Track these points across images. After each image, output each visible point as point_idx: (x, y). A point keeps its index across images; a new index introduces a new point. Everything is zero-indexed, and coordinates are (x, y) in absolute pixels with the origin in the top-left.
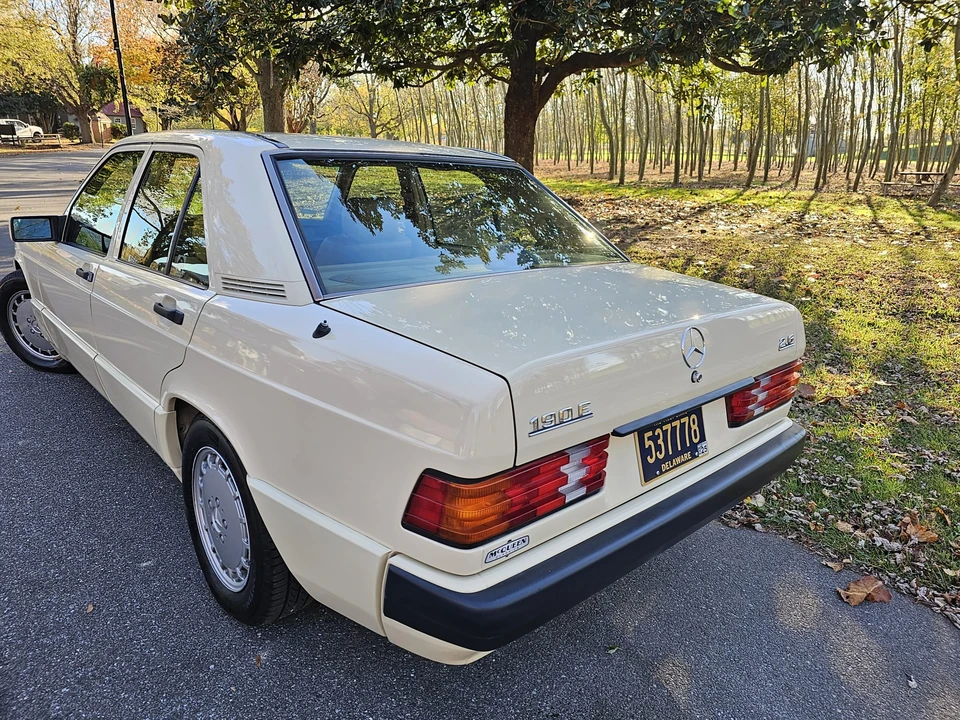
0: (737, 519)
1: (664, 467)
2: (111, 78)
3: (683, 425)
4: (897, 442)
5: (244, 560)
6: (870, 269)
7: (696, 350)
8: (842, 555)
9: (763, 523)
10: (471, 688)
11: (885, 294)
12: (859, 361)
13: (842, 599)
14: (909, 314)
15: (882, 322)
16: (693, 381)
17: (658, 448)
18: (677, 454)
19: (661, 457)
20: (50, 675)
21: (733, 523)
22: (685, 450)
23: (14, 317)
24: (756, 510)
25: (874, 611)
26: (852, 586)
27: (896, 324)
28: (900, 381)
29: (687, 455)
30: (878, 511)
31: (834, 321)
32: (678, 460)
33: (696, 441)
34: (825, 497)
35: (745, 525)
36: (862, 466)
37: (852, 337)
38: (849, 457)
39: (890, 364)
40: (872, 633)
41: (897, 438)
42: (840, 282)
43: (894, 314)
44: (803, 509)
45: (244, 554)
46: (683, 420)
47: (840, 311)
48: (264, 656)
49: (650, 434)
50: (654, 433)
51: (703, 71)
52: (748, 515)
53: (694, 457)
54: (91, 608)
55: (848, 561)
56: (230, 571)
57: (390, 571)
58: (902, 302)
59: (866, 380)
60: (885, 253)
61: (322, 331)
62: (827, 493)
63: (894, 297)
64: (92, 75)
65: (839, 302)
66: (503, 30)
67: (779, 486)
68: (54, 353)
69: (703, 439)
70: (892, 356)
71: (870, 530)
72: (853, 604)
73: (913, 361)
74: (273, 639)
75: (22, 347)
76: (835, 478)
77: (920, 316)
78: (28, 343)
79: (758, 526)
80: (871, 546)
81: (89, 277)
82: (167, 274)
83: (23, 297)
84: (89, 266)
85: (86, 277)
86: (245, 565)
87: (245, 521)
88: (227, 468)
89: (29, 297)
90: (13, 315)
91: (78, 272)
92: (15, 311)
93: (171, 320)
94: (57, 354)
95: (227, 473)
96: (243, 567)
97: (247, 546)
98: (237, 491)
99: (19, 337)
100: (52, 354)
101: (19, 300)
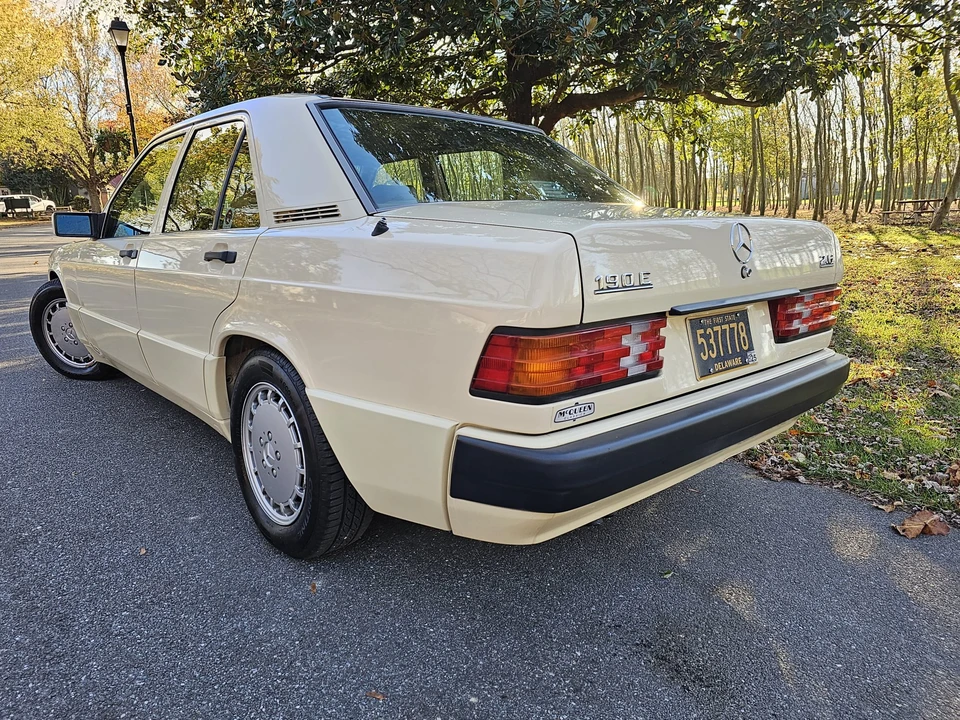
0: (778, 473)
1: (718, 366)
2: (124, 141)
3: (732, 329)
4: (933, 413)
5: (298, 488)
6: (883, 276)
7: (744, 245)
8: (892, 500)
9: (807, 476)
10: (529, 605)
11: (900, 295)
12: (882, 353)
13: (898, 533)
14: (927, 311)
15: (900, 319)
16: (743, 277)
17: (710, 347)
18: (727, 357)
19: (714, 356)
20: (109, 603)
21: (776, 477)
22: (735, 355)
23: (49, 326)
24: (798, 465)
25: (934, 543)
26: (907, 521)
27: (916, 320)
28: (926, 367)
29: (738, 361)
30: (924, 462)
31: (853, 320)
32: (730, 363)
33: (746, 348)
34: (867, 453)
35: (788, 479)
36: (901, 430)
37: (871, 333)
38: (885, 424)
39: (914, 353)
40: (935, 559)
41: (932, 410)
42: (853, 287)
43: (911, 312)
44: (846, 463)
45: (298, 482)
46: (732, 325)
47: (857, 312)
48: (319, 584)
49: (702, 331)
50: (705, 331)
51: (695, 110)
52: (790, 468)
53: (745, 364)
54: (143, 551)
55: (899, 503)
56: (282, 506)
57: (458, 442)
58: (919, 302)
59: (891, 366)
60: (894, 263)
61: (381, 229)
62: (869, 450)
63: (910, 298)
64: (106, 138)
65: (854, 305)
66: (500, 74)
67: (818, 445)
68: (87, 360)
69: (751, 348)
70: (915, 347)
71: (917, 477)
72: (910, 537)
73: (937, 350)
74: (325, 572)
75: (56, 356)
76: (874, 438)
77: (938, 313)
78: (61, 352)
79: (802, 479)
80: (921, 490)
81: (133, 255)
82: (218, 227)
83: (57, 305)
84: (133, 245)
85: (131, 255)
86: (299, 492)
87: (300, 445)
88: (282, 397)
89: (63, 305)
90: (48, 324)
91: (121, 254)
92: (50, 321)
93: (225, 262)
94: (90, 361)
95: (281, 402)
96: (297, 495)
97: (302, 471)
98: (293, 417)
99: (52, 346)
100: (85, 361)
101: (54, 309)
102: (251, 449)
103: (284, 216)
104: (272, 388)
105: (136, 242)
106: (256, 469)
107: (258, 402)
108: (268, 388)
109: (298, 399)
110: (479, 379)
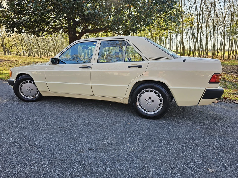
54: (129, 124)
57: (206, 90)
81: (89, 67)
82: (124, 62)
83: (25, 82)
84: (87, 66)
85: (87, 67)
86: (159, 107)
87: (160, 98)
88: (154, 90)
89: (27, 82)
90: (20, 88)
91: (81, 68)
92: (21, 87)
93: (138, 67)
94: (34, 96)
95: (154, 91)
96: (158, 107)
97: (161, 103)
98: (159, 93)
99: (21, 94)
100: (33, 97)
101: (24, 83)
102: (139, 102)
103: (152, 59)
104: (151, 89)
105: (88, 65)
106: (141, 106)
107: (144, 93)
108: (149, 89)
109: (163, 90)
110: (211, 81)
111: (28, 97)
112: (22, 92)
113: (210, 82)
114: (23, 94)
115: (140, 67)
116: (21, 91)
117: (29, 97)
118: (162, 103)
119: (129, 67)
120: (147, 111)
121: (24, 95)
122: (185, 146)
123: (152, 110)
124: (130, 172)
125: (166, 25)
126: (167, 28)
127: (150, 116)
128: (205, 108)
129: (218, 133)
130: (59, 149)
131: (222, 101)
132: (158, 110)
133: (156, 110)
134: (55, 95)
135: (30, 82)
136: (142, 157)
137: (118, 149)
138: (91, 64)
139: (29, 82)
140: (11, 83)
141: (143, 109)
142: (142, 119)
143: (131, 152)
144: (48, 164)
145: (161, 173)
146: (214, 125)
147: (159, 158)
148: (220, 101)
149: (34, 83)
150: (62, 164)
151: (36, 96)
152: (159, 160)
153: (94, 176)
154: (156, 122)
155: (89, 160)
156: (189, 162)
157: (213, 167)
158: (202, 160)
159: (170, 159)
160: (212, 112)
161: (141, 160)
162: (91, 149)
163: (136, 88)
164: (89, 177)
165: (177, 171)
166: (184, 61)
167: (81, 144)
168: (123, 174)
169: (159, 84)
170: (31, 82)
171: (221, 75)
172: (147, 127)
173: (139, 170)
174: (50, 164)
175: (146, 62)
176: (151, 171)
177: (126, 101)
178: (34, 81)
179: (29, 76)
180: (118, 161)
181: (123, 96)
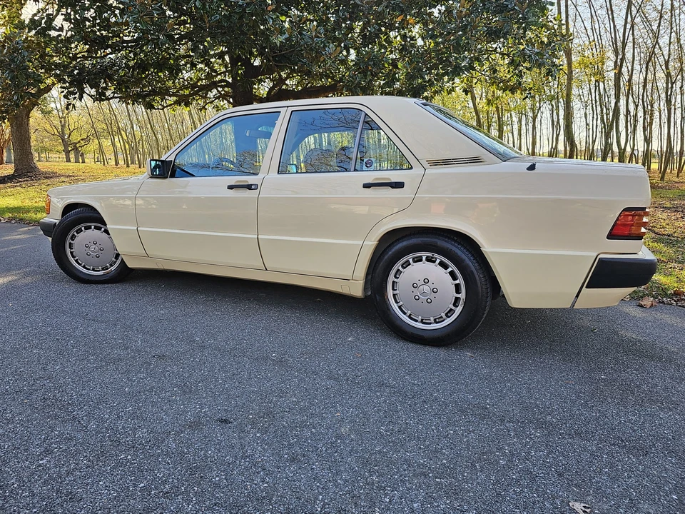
5: (452, 306)
13: (642, 307)
25: (656, 308)
45: (453, 302)
54: (359, 355)
57: (599, 261)
72: (648, 307)
75: (75, 268)
81: (253, 187)
82: (355, 170)
83: (83, 228)
84: (247, 181)
85: (249, 187)
86: (453, 308)
87: (457, 282)
88: (439, 258)
89: (89, 228)
90: (70, 244)
91: (230, 187)
92: (73, 240)
93: (393, 187)
94: (108, 269)
95: (438, 261)
96: (451, 310)
97: (458, 296)
98: (452, 267)
99: (72, 260)
100: (103, 269)
101: (79, 231)
102: (395, 292)
103: (435, 163)
104: (430, 254)
105: (250, 180)
106: (401, 303)
107: (410, 264)
108: (424, 255)
109: (464, 257)
110: (614, 231)
111: (89, 269)
112: (73, 257)
113: (611, 236)
114: (76, 261)
115: (399, 185)
116: (72, 253)
117: (93, 270)
118: (463, 296)
119: (367, 186)
120: (416, 321)
121: (80, 264)
122: (515, 430)
123: (432, 319)
124: (321, 494)
125: (517, 76)
126: (520, 83)
127: (424, 334)
128: (609, 322)
129: (631, 398)
130: (133, 415)
131: (668, 304)
132: (449, 317)
133: (444, 317)
134: (160, 266)
135: (96, 228)
136: (371, 454)
137: (303, 426)
138: (260, 176)
139: (93, 227)
140: (48, 229)
141: (405, 313)
142: (401, 344)
143: (339, 437)
144: (89, 455)
145: (415, 505)
146: (624, 371)
147: (422, 458)
148: (663, 302)
149: (107, 232)
150: (129, 457)
151: (113, 268)
152: (423, 465)
153: (211, 498)
154: (441, 353)
155: (210, 452)
156: (514, 477)
157: (588, 498)
158: (560, 475)
159: (455, 464)
160: (629, 335)
161: (365, 463)
162: (226, 421)
163: (385, 250)
164: (194, 499)
165: (469, 503)
166: (532, 168)
167: (200, 405)
168: (298, 498)
169: (453, 240)
170: (99, 229)
171: (647, 214)
172: (409, 367)
173: (350, 492)
174: (94, 456)
175: (418, 170)
176: (386, 495)
177: (357, 289)
178: (105, 225)
179: (95, 210)
180: (293, 460)
181: (348, 274)
